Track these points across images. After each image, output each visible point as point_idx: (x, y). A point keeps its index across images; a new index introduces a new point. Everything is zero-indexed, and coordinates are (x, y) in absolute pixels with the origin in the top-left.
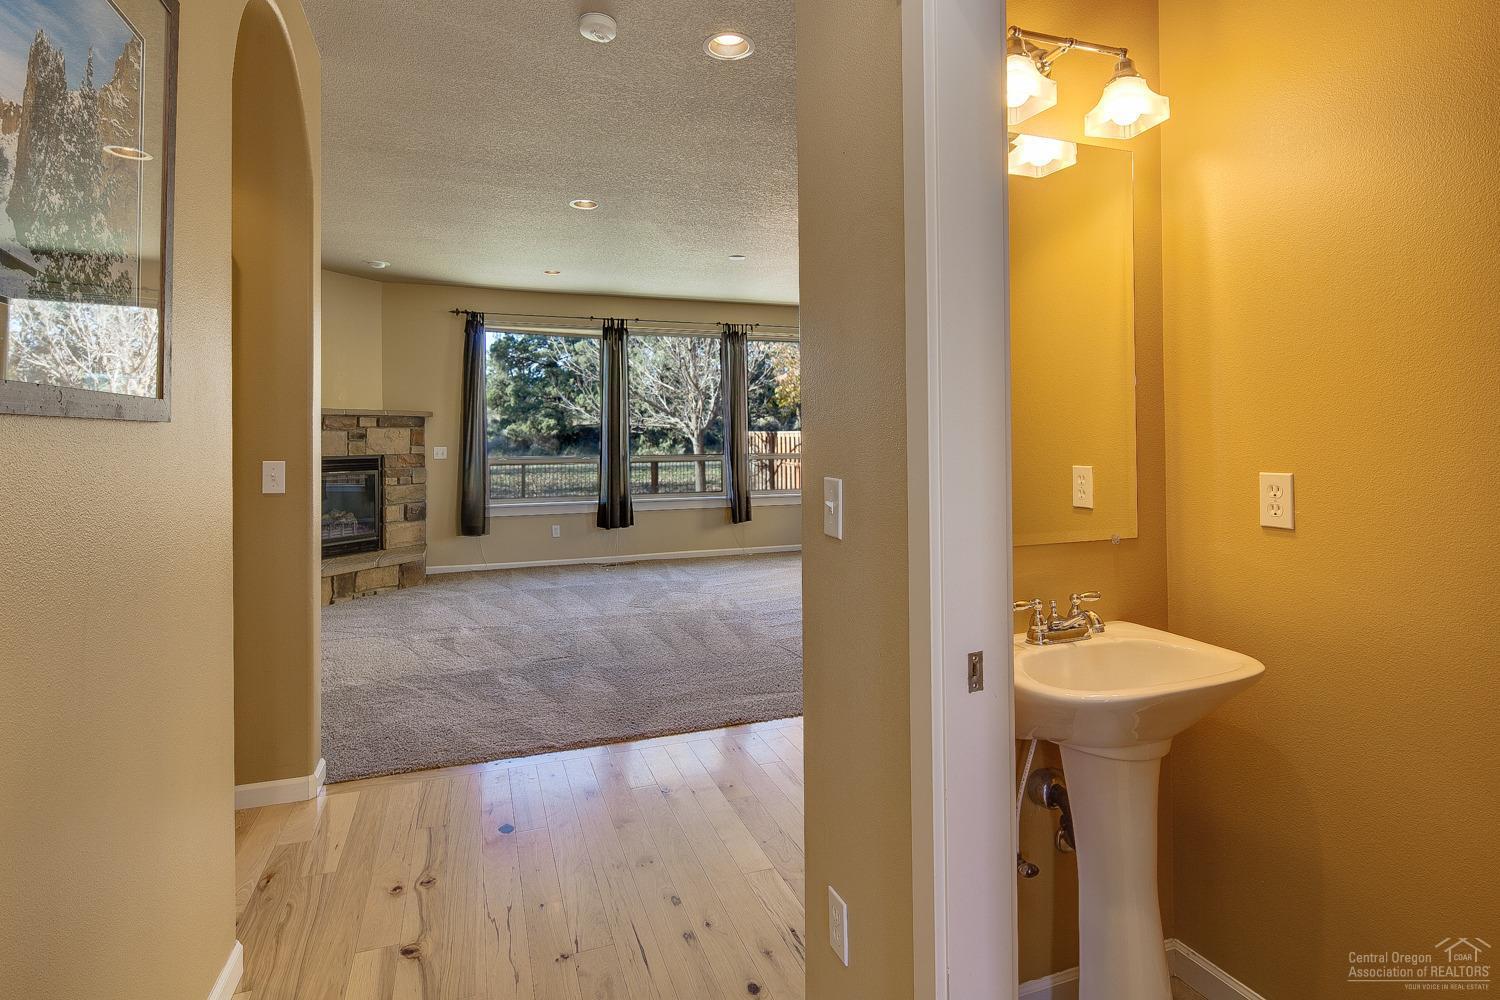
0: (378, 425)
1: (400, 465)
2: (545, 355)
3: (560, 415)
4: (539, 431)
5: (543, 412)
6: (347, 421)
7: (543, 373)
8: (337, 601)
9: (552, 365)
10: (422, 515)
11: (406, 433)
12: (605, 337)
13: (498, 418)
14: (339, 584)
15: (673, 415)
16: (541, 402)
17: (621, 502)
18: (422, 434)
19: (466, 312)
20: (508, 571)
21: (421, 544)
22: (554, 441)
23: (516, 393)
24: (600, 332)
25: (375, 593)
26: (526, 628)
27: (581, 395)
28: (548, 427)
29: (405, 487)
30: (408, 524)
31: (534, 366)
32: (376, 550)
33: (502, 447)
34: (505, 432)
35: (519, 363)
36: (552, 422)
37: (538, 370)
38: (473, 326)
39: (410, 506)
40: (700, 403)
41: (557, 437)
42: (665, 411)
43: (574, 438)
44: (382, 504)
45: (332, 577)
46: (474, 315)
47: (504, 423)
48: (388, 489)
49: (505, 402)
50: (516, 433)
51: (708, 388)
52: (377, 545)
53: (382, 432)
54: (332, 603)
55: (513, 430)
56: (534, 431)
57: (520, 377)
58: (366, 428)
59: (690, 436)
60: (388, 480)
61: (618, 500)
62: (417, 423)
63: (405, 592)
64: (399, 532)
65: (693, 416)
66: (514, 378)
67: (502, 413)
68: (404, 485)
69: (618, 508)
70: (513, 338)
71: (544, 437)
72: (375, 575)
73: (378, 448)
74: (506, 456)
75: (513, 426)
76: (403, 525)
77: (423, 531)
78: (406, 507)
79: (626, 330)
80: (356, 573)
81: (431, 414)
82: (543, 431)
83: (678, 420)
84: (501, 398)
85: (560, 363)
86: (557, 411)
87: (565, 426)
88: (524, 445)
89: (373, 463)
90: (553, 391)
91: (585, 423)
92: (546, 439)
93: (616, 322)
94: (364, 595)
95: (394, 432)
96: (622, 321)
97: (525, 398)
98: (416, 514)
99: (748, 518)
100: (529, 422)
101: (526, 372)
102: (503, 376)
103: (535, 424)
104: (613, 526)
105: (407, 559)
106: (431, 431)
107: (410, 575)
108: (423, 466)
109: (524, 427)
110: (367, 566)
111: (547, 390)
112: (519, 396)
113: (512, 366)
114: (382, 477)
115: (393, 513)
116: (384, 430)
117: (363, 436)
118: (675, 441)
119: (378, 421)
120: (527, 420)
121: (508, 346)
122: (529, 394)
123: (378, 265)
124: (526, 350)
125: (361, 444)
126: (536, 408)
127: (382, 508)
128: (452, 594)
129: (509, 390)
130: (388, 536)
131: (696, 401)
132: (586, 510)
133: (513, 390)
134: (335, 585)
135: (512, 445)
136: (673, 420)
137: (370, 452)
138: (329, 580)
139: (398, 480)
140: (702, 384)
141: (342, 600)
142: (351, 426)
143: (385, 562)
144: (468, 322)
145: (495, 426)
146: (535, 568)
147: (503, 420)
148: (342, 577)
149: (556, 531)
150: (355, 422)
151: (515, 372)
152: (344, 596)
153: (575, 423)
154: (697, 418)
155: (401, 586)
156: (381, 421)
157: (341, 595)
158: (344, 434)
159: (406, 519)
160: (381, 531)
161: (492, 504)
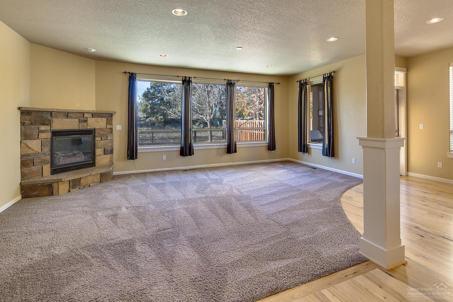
0: (92, 117)
1: (102, 132)
2: (160, 96)
3: (165, 115)
4: (158, 120)
5: (159, 114)
6: (78, 115)
7: (159, 102)
8: (71, 191)
9: (162, 99)
10: (111, 152)
11: (105, 120)
12: (183, 83)
13: (145, 116)
14: (73, 183)
15: (202, 115)
16: (159, 111)
17: (189, 146)
18: (112, 120)
19: (129, 73)
20: (145, 174)
21: (111, 163)
22: (163, 123)
23: (151, 108)
24: (181, 82)
25: (90, 186)
26: (152, 207)
27: (171, 109)
28: (161, 119)
29: (104, 141)
30: (105, 156)
31: (156, 100)
32: (92, 167)
33: (146, 125)
34: (147, 120)
35: (152, 99)
36: (162, 117)
37: (158, 101)
38: (132, 78)
39: (106, 148)
40: (210, 111)
41: (163, 122)
42: (199, 113)
43: (168, 122)
44: (94, 148)
45: (70, 181)
46: (132, 74)
47: (147, 117)
48: (97, 142)
49: (147, 111)
50: (151, 121)
51: (212, 106)
52: (92, 164)
53: (94, 119)
54: (69, 191)
55: (150, 120)
56: (156, 120)
57: (152, 103)
58: (87, 118)
59: (207, 121)
60: (97, 139)
61: (188, 146)
62: (109, 116)
63: (102, 185)
64: (102, 159)
65: (208, 115)
66: (150, 104)
67: (147, 114)
68: (104, 140)
69: (188, 148)
70: (150, 91)
71: (159, 122)
72: (90, 179)
73: (92, 126)
74: (148, 128)
75: (150, 118)
76: (103, 156)
77: (112, 158)
78: (104, 149)
79: (191, 81)
80: (81, 178)
81: (115, 113)
82: (159, 120)
83: (203, 116)
84: (146, 110)
85: (164, 99)
86: (163, 114)
87: (166, 118)
88: (153, 124)
89: (91, 132)
90: (162, 107)
91: (172, 117)
92: (160, 122)
93: (187, 78)
94: (84, 187)
95: (99, 119)
96: (190, 77)
97: (154, 110)
98: (109, 151)
99: (235, 152)
100: (155, 117)
101: (154, 102)
102: (147, 103)
103: (157, 118)
104: (186, 155)
105: (104, 171)
106: (116, 119)
107: (105, 177)
108: (112, 132)
109: (153, 119)
110: (86, 175)
111: (161, 107)
112: (152, 109)
113: (150, 100)
114: (94, 137)
115: (99, 151)
116: (95, 119)
117: (86, 121)
118: (200, 123)
119: (92, 115)
120: (154, 117)
121: (148, 94)
122: (155, 108)
123: (91, 50)
124: (154, 95)
125: (85, 124)
126: (157, 113)
127: (94, 150)
128: (121, 186)
129: (148, 107)
130: (97, 161)
131: (209, 110)
132: (175, 149)
133: (150, 107)
134: (71, 184)
135: (150, 124)
136: (201, 116)
137: (89, 127)
138: (68, 181)
139: (101, 138)
140: (211, 105)
141: (74, 190)
142: (80, 117)
143: (94, 173)
144: (130, 77)
145: (144, 118)
146: (156, 172)
147: (147, 116)
148: (74, 180)
149: (164, 157)
150: (82, 115)
151: (150, 102)
152: (75, 188)
153: (169, 118)
154: (209, 116)
155: (101, 182)
156: (94, 115)
157: (74, 187)
158: (77, 120)
159: (105, 154)
160: (94, 159)
161: (139, 147)
